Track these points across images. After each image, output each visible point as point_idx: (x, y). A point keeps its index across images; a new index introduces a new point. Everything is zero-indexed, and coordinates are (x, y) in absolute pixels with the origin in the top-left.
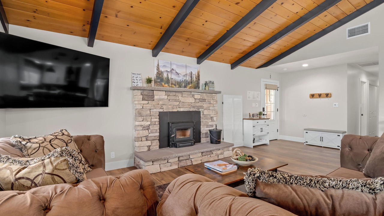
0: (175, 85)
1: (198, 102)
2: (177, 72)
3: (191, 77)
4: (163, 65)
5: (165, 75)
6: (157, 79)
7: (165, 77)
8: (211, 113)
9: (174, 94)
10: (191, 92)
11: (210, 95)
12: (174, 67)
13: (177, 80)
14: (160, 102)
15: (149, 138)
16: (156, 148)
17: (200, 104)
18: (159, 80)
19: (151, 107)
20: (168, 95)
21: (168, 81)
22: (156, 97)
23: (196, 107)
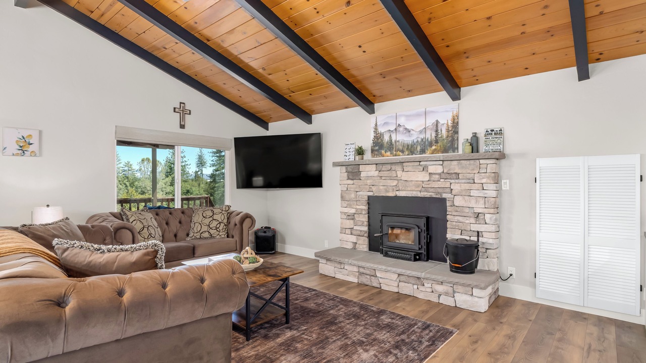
0: (403, 151)
1: (436, 179)
2: (406, 129)
3: (437, 131)
4: (383, 123)
5: (386, 138)
6: (374, 146)
7: (386, 141)
8: (472, 204)
9: (389, 167)
10: (420, 162)
11: (470, 164)
12: (402, 121)
13: (406, 142)
14: (368, 181)
15: (354, 232)
16: (363, 248)
17: (442, 184)
18: (377, 148)
19: (356, 188)
20: (380, 170)
21: (391, 146)
22: (363, 175)
23: (432, 190)
